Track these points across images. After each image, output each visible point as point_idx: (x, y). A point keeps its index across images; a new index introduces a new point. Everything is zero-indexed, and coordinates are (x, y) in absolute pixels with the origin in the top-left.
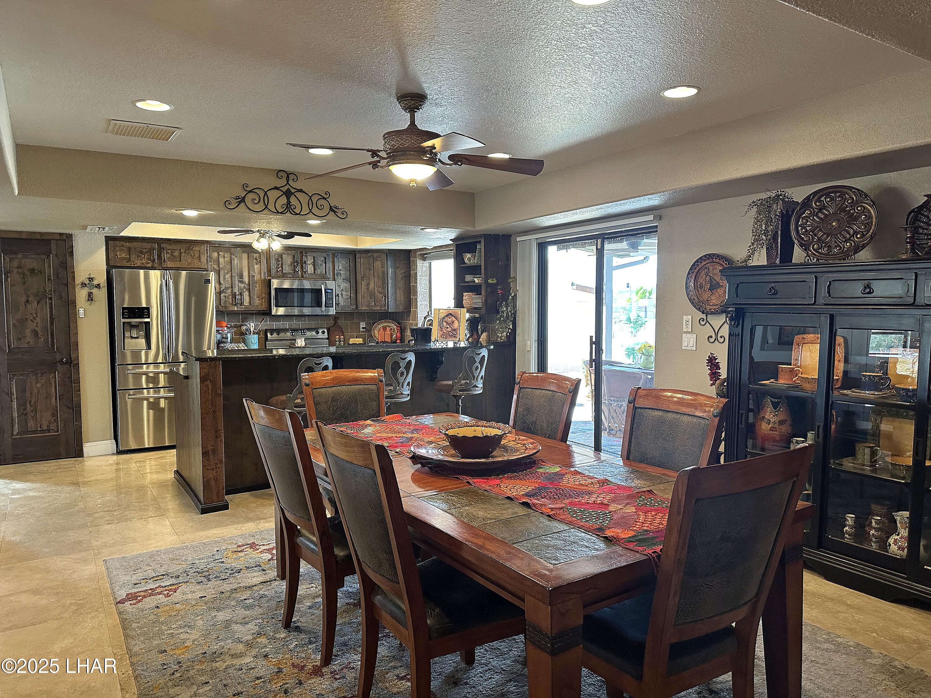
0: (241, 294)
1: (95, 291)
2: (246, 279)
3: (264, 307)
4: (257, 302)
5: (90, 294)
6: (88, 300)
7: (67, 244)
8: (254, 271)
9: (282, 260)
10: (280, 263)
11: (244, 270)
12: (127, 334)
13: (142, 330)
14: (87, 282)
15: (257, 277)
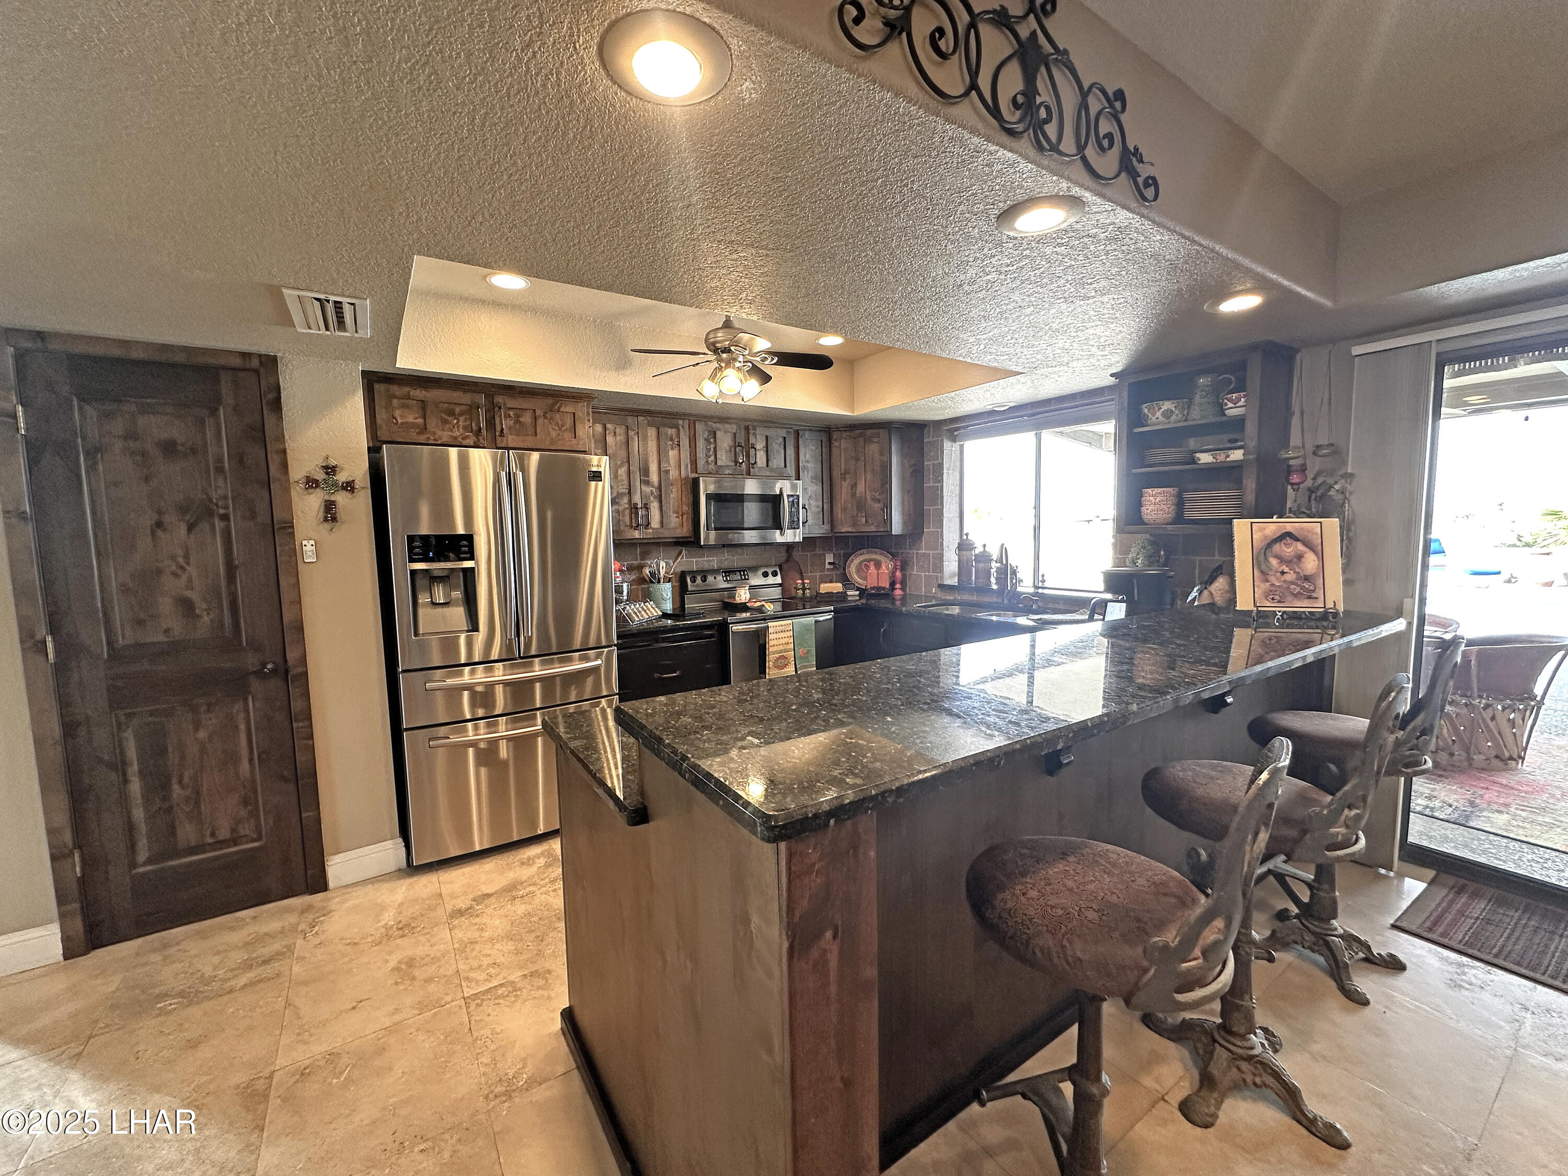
0: (646, 507)
1: (341, 498)
2: (654, 478)
3: (685, 531)
4: (674, 520)
5: (329, 506)
6: (326, 520)
7: (263, 382)
8: (668, 462)
9: (715, 441)
10: (712, 446)
11: (650, 460)
12: (423, 599)
13: (455, 588)
14: (320, 476)
15: (673, 474)
